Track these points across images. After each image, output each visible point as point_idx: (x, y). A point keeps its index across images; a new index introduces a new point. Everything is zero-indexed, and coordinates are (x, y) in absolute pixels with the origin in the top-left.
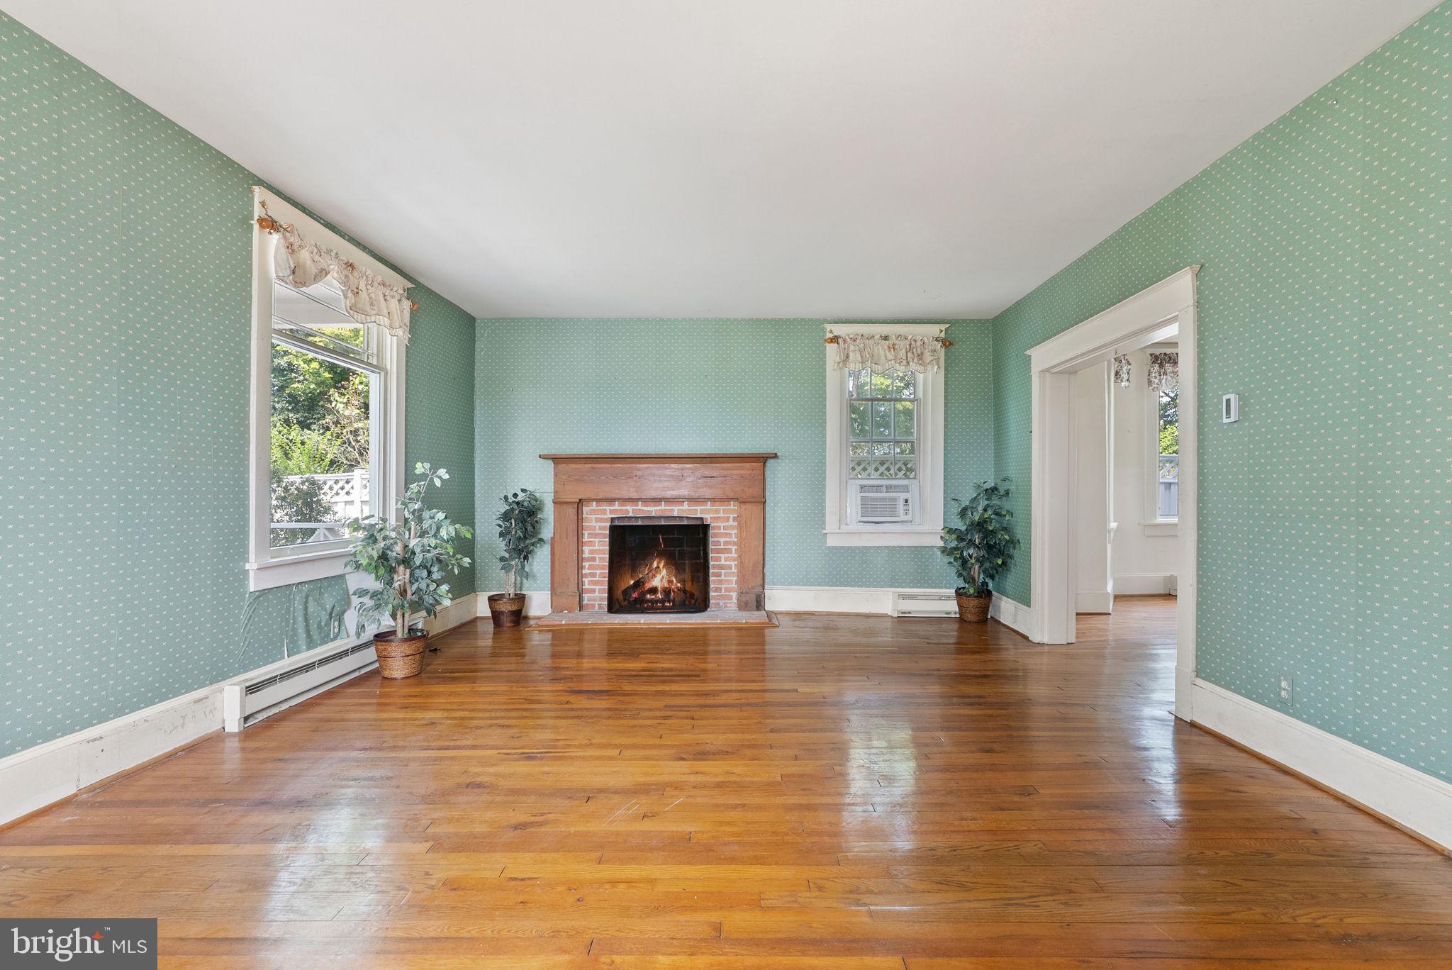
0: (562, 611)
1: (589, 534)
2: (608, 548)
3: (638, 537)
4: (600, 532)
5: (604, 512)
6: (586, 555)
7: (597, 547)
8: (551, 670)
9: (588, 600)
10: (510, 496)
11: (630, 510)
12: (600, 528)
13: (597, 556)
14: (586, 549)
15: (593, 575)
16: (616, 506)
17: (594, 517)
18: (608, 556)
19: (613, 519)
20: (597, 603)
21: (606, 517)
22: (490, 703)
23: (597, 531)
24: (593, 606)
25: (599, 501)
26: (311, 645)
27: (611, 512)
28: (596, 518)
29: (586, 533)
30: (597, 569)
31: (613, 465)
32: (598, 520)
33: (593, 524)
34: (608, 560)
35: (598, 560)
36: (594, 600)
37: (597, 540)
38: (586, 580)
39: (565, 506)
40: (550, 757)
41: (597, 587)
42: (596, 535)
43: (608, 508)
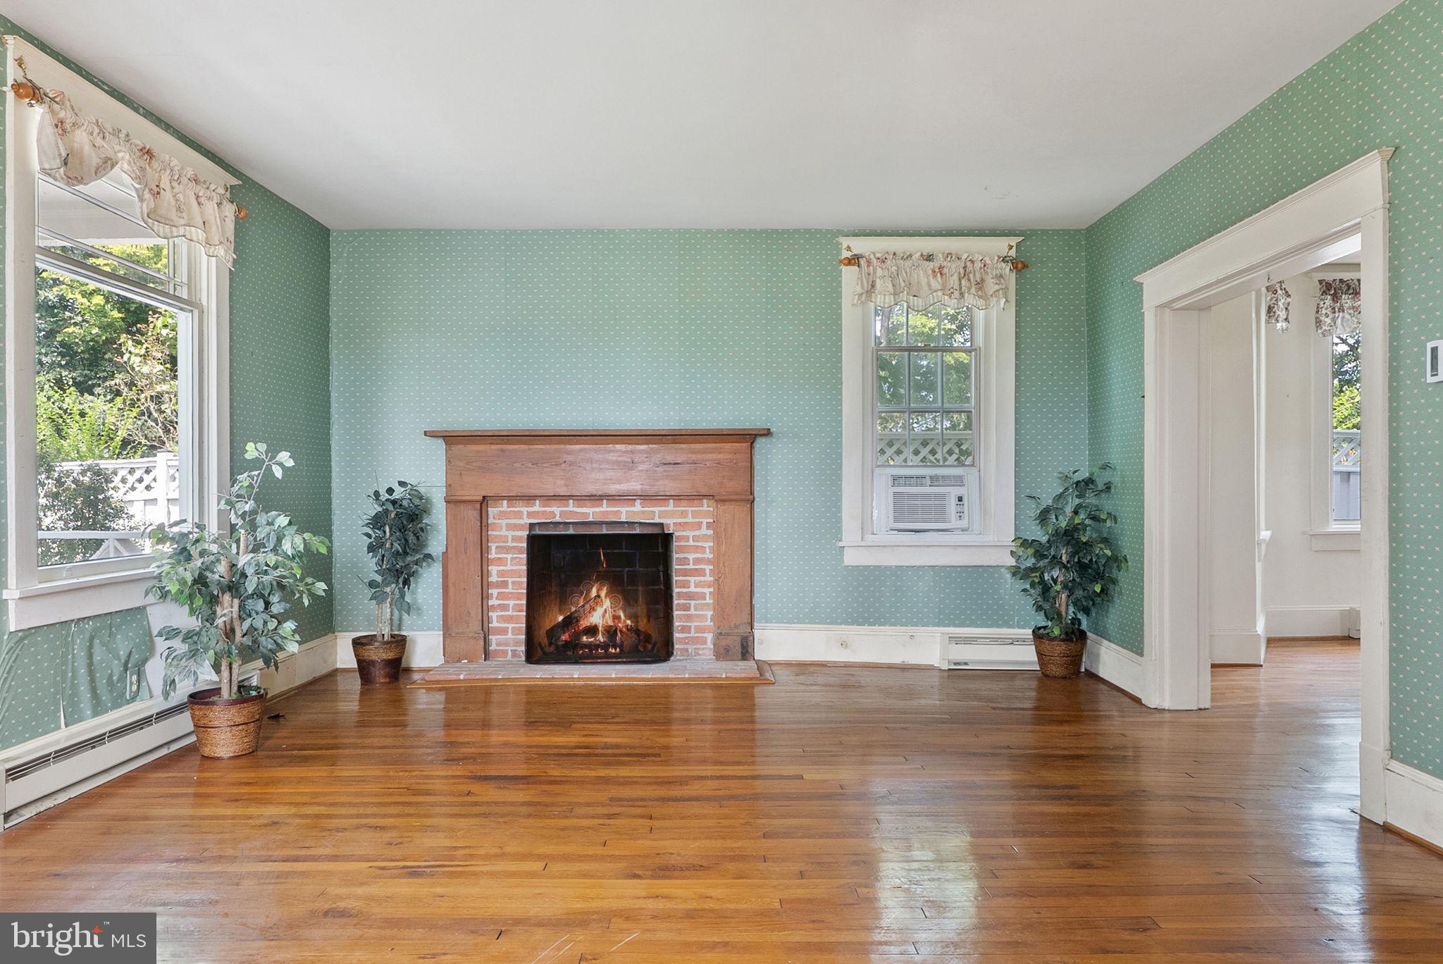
0: (459, 661)
1: (497, 547)
2: (525, 568)
3: (569, 552)
4: (515, 544)
5: (519, 515)
6: (494, 578)
7: (509, 567)
8: (445, 747)
9: (497, 645)
10: (383, 492)
11: (556, 512)
12: (515, 539)
13: (510, 580)
14: (494, 569)
15: (504, 607)
16: (537, 507)
17: (504, 522)
18: (525, 580)
19: (532, 526)
20: (509, 649)
21: (521, 522)
22: (357, 794)
23: (510, 544)
24: (505, 653)
25: (512, 499)
26: (98, 708)
27: (530, 515)
28: (507, 524)
29: (493, 546)
30: (509, 599)
31: (531, 447)
32: (511, 527)
33: (504, 532)
34: (525, 585)
35: (510, 585)
36: (506, 644)
37: (509, 556)
38: (493, 615)
39: (462, 507)
40: (444, 873)
41: (510, 626)
42: (508, 550)
43: (525, 510)
